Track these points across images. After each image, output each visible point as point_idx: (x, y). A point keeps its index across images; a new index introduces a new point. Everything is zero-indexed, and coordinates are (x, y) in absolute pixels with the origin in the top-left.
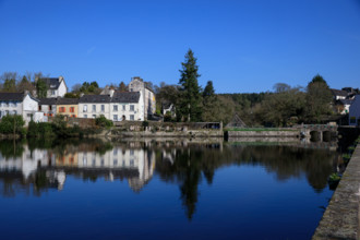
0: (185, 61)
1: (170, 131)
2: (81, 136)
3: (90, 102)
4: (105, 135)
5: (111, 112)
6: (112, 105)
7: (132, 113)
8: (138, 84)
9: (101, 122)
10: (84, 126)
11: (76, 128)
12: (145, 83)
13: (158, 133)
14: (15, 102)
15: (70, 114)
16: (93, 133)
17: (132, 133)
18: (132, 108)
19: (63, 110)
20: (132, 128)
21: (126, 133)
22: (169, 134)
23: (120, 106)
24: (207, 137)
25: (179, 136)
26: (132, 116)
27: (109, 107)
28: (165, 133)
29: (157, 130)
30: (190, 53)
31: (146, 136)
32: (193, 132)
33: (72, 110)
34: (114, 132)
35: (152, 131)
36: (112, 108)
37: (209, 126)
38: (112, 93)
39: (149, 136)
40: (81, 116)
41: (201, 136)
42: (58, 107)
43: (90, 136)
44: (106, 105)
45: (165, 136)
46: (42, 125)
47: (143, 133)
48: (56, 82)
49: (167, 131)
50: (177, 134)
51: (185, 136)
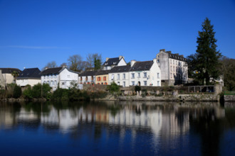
1: (159, 95)
13: (148, 98)
17: (125, 98)
18: (145, 75)
19: (99, 79)
21: (121, 97)
22: (158, 98)
23: (136, 74)
24: (198, 101)
25: (168, 101)
26: (145, 82)
28: (154, 98)
29: (147, 94)
30: (207, 22)
31: (136, 101)
32: (183, 95)
34: (115, 96)
35: (143, 95)
36: (131, 76)
38: (133, 63)
39: (140, 101)
41: (191, 101)
44: (127, 74)
45: (154, 101)
47: (134, 98)
48: (117, 60)
49: (156, 95)
50: (166, 98)
51: (174, 101)
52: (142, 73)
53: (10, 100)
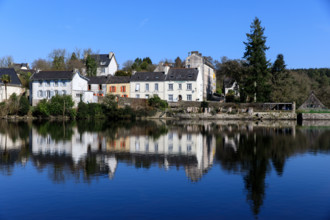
0: (250, 31)
1: (232, 113)
2: (133, 119)
3: (143, 80)
4: (159, 118)
5: (166, 91)
6: (167, 83)
7: (190, 93)
8: (196, 59)
9: (154, 103)
10: (136, 107)
11: (128, 109)
12: (205, 58)
13: (220, 116)
14: (64, 81)
15: (121, 94)
16: (146, 115)
17: (189, 115)
18: (189, 87)
19: (113, 89)
20: (189, 109)
21: (183, 115)
22: (232, 116)
23: (176, 84)
24: (276, 120)
25: (243, 119)
26: (189, 96)
27: (163, 85)
28: (227, 116)
29: (218, 111)
30: (257, 22)
31: (205, 119)
32: (260, 114)
33: (124, 89)
34: (169, 114)
35: (212, 113)
36: (167, 87)
37: (280, 107)
38: (167, 70)
39: (209, 119)
40: (133, 95)
41: (270, 119)
42: (109, 86)
43: (143, 118)
44: (161, 84)
45: (227, 119)
46: (91, 106)
47: (202, 115)
48: (106, 59)
49: (229, 113)
50: (241, 116)
51: (250, 119)
52: (184, 84)
53: (13, 117)
